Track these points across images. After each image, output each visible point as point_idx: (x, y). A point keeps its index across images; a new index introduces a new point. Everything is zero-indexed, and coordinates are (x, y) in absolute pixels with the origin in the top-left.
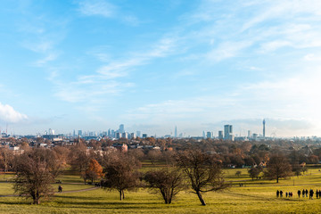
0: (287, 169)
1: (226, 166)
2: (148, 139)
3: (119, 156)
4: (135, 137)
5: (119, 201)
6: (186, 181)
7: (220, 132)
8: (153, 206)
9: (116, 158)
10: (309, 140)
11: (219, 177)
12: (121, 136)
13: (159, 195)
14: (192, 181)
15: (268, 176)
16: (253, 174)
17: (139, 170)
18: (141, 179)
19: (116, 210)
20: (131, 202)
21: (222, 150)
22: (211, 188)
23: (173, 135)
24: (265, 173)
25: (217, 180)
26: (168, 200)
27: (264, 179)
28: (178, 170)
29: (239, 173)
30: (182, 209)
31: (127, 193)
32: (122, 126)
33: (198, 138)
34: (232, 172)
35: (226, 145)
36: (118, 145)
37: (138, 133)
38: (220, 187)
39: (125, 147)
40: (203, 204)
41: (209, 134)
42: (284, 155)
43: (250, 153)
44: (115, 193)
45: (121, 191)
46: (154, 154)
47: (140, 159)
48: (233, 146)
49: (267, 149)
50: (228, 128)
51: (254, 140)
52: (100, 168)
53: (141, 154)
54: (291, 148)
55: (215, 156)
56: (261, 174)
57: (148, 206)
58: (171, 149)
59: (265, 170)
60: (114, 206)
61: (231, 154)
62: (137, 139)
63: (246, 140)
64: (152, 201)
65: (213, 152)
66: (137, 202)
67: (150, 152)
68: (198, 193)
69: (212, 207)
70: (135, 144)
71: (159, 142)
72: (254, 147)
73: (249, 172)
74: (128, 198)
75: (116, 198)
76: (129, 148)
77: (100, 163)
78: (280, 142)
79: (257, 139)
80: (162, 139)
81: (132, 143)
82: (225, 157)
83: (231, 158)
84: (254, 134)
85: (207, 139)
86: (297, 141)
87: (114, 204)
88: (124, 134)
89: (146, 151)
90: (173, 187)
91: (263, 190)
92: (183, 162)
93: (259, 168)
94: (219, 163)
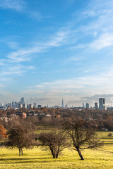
1: (100, 129)
2: (42, 109)
3: (20, 121)
4: (32, 107)
5: (19, 157)
6: (69, 141)
7: (96, 104)
8: (44, 160)
9: (18, 123)
11: (94, 138)
12: (21, 106)
13: (49, 151)
14: (74, 141)
17: (35, 132)
18: (36, 139)
19: (15, 165)
20: (27, 157)
21: (98, 117)
22: (88, 146)
23: (60, 106)
25: (92, 140)
26: (55, 156)
28: (63, 132)
29: (110, 135)
30: (65, 163)
31: (25, 151)
32: (23, 99)
33: (79, 108)
34: (105, 134)
35: (100, 113)
36: (19, 113)
37: (35, 104)
38: (95, 146)
39: (25, 114)
40: (82, 159)
41: (87, 104)
44: (15, 151)
45: (20, 148)
46: (46, 120)
47: (35, 124)
48: (106, 114)
50: (102, 101)
52: (5, 131)
53: (36, 119)
55: (92, 121)
57: (40, 160)
58: (59, 116)
60: (14, 161)
61: (104, 120)
62: (34, 108)
64: (43, 157)
65: (91, 119)
66: (32, 157)
67: (44, 118)
68: (78, 150)
69: (89, 161)
70: (32, 112)
71: (50, 111)
74: (25, 155)
75: (16, 155)
76: (27, 115)
77: (5, 127)
80: (52, 108)
81: (30, 111)
82: (100, 122)
83: (105, 123)
85: (86, 109)
87: (14, 159)
88: (24, 105)
89: (40, 118)
90: (59, 145)
92: (66, 126)
94: (94, 127)
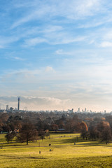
0: (35, 135)
10: (51, 113)
15: (20, 140)
16: (9, 138)
24: (18, 137)
27: (17, 142)
42: (33, 123)
43: (7, 122)
49: (20, 119)
51: (11, 112)
54: (38, 119)
56: (15, 138)
59: (18, 135)
63: (5, 112)
72: (11, 117)
73: (6, 136)
78: (30, 114)
79: (13, 112)
84: (11, 108)
86: (43, 114)
91: (16, 151)
93: (14, 134)
